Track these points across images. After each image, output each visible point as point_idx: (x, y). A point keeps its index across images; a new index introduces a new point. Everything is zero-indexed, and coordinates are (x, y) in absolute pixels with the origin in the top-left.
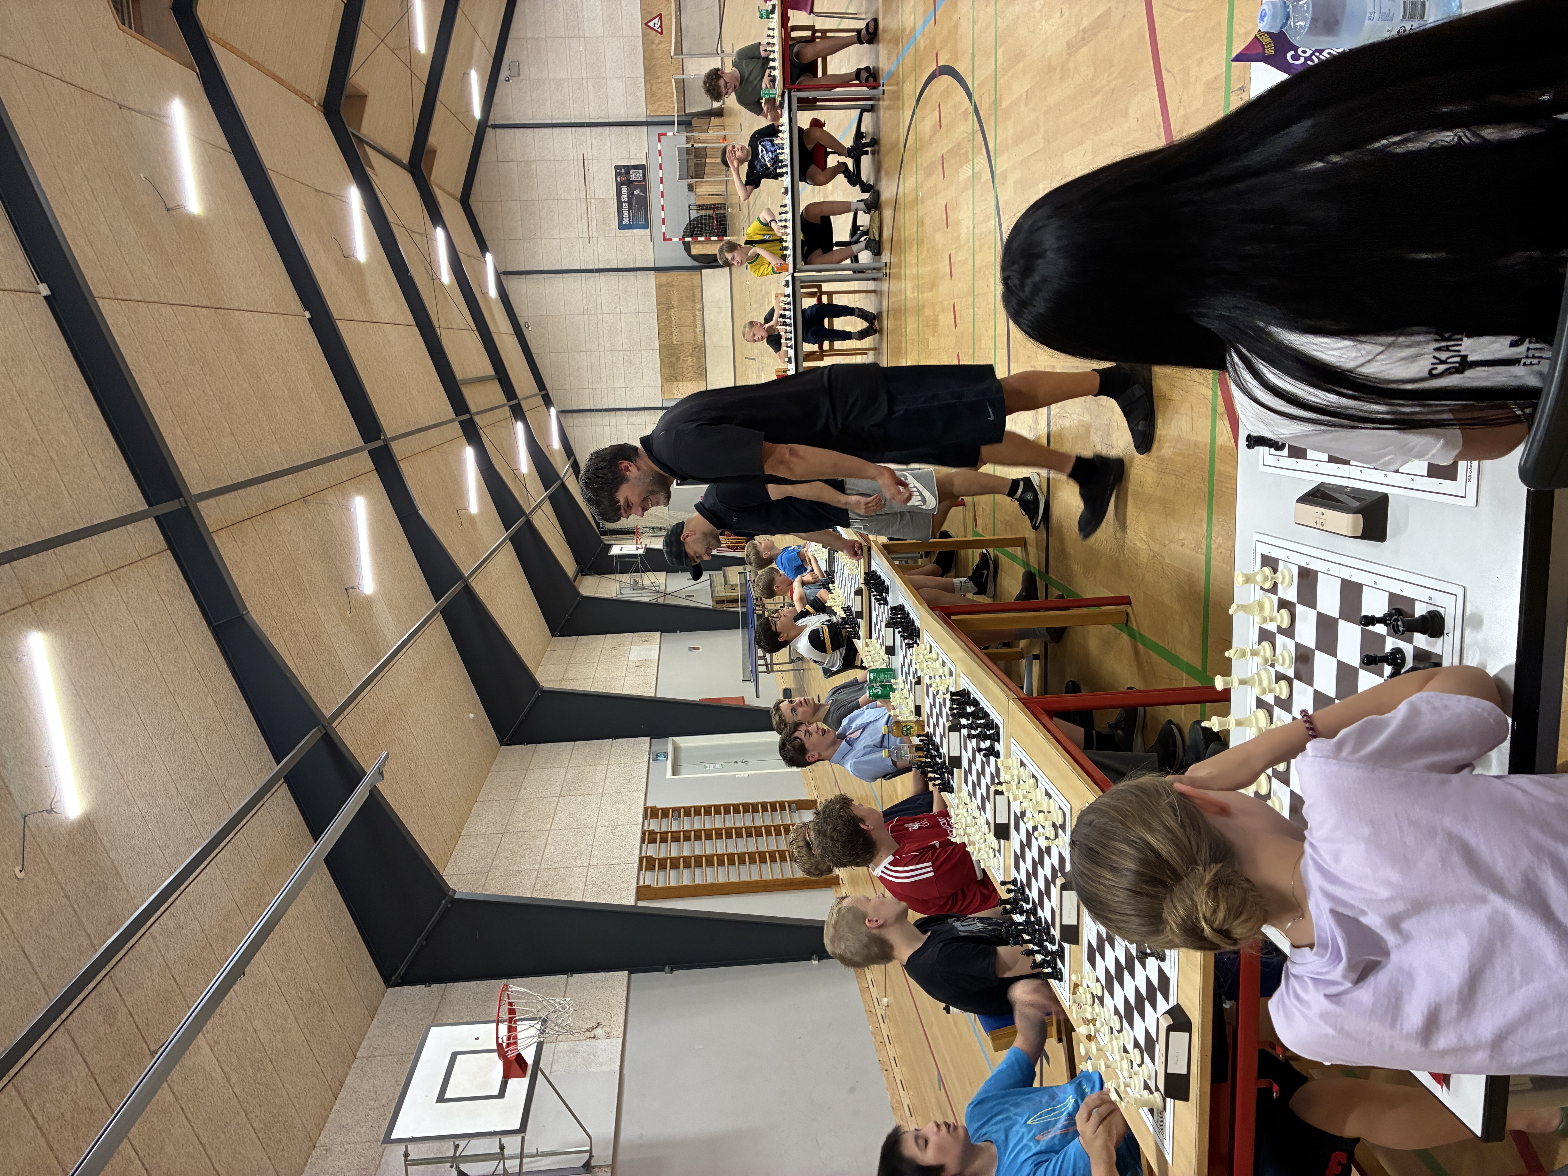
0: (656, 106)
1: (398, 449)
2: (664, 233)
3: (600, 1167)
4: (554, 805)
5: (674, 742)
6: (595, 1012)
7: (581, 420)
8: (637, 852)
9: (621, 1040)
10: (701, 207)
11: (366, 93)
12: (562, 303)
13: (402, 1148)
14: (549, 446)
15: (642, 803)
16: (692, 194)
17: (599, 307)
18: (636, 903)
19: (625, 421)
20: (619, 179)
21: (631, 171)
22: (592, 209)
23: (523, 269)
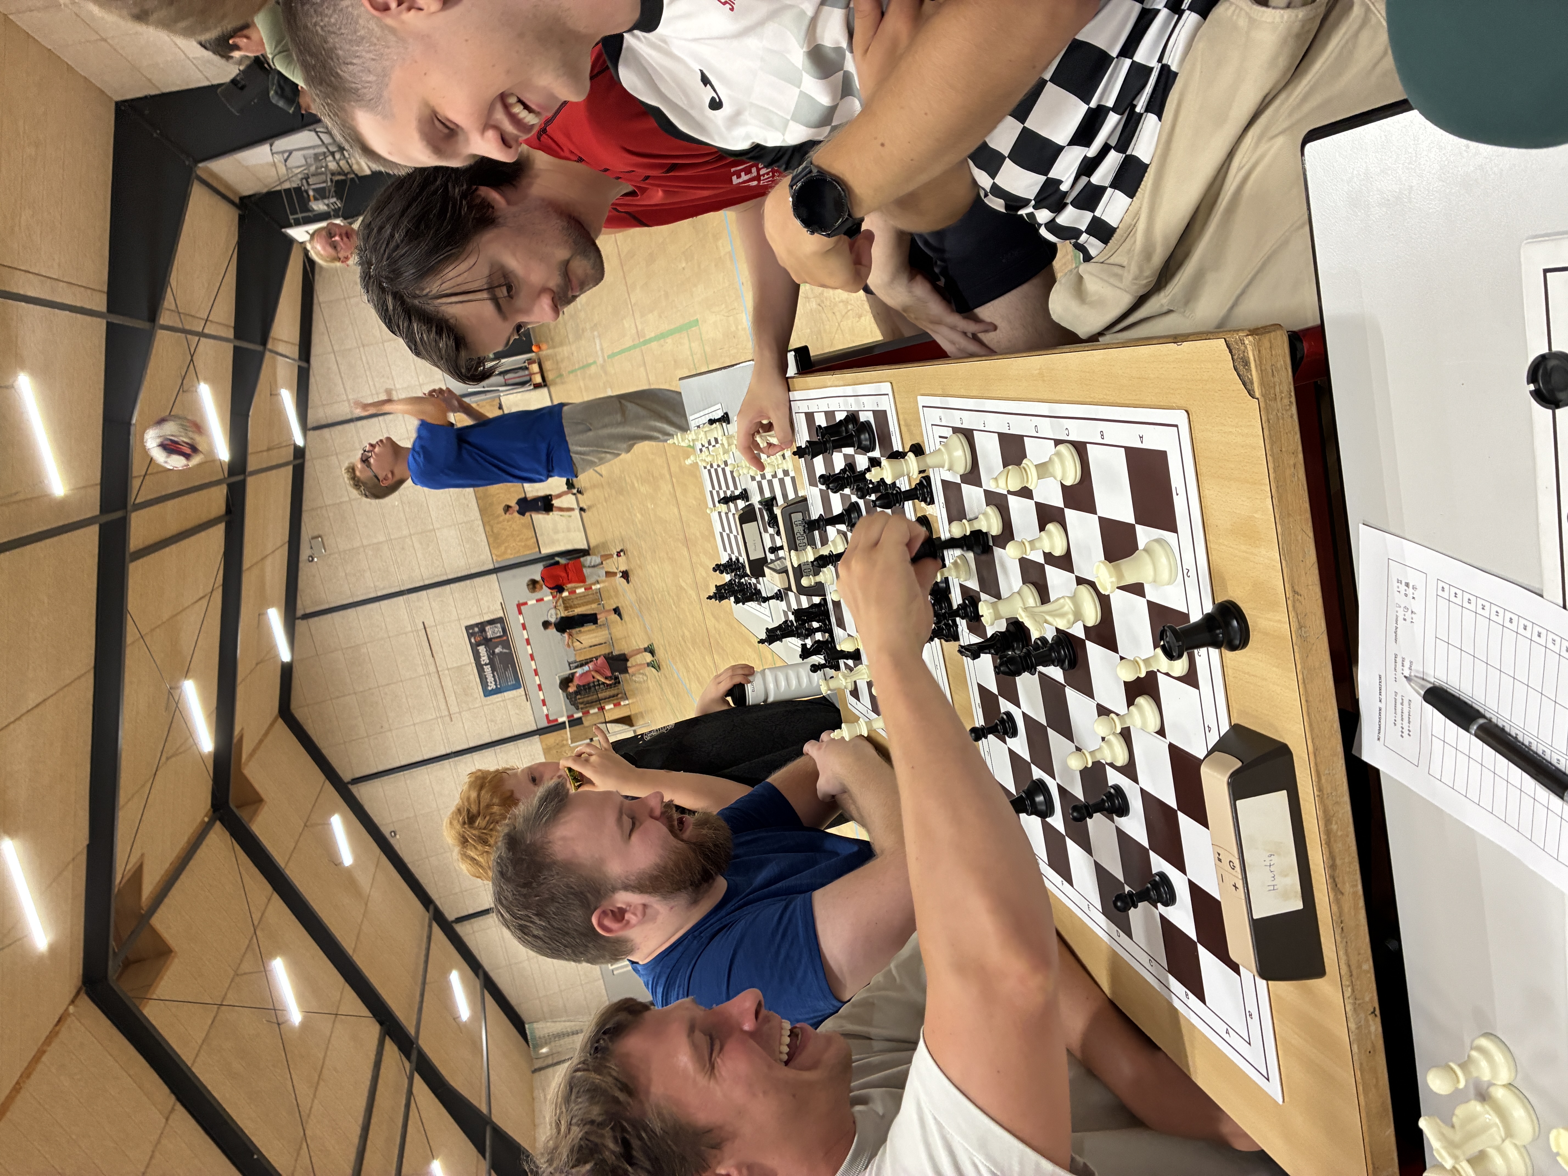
2: (547, 716)
20: (473, 640)
21: (488, 628)
22: (447, 683)
23: (375, 771)
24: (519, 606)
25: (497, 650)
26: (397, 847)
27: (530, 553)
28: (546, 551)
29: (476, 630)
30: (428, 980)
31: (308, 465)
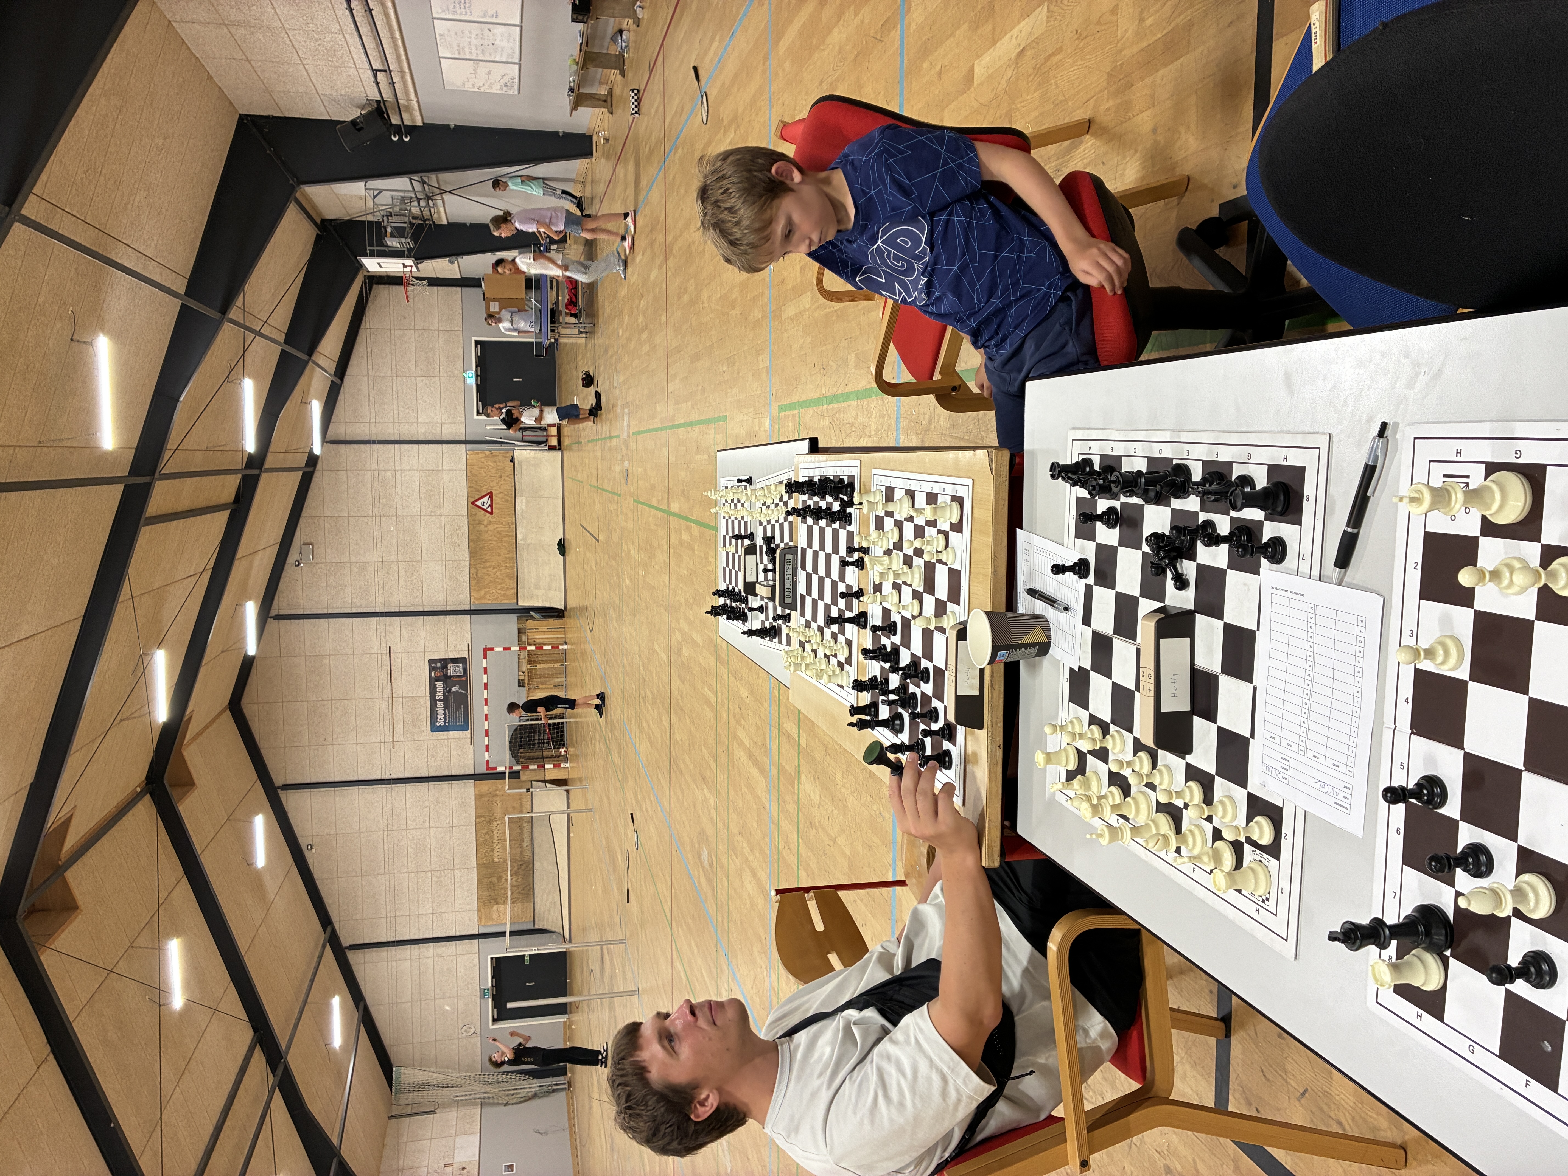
0: (482, 593)
2: (487, 762)
12: (356, 819)
17: (403, 821)
19: (430, 954)
20: (433, 674)
21: (449, 666)
22: (399, 709)
23: (308, 781)
24: (486, 650)
25: (454, 689)
26: (310, 862)
27: (508, 603)
28: (523, 603)
29: (439, 665)
30: (309, 1000)
31: (317, 474)
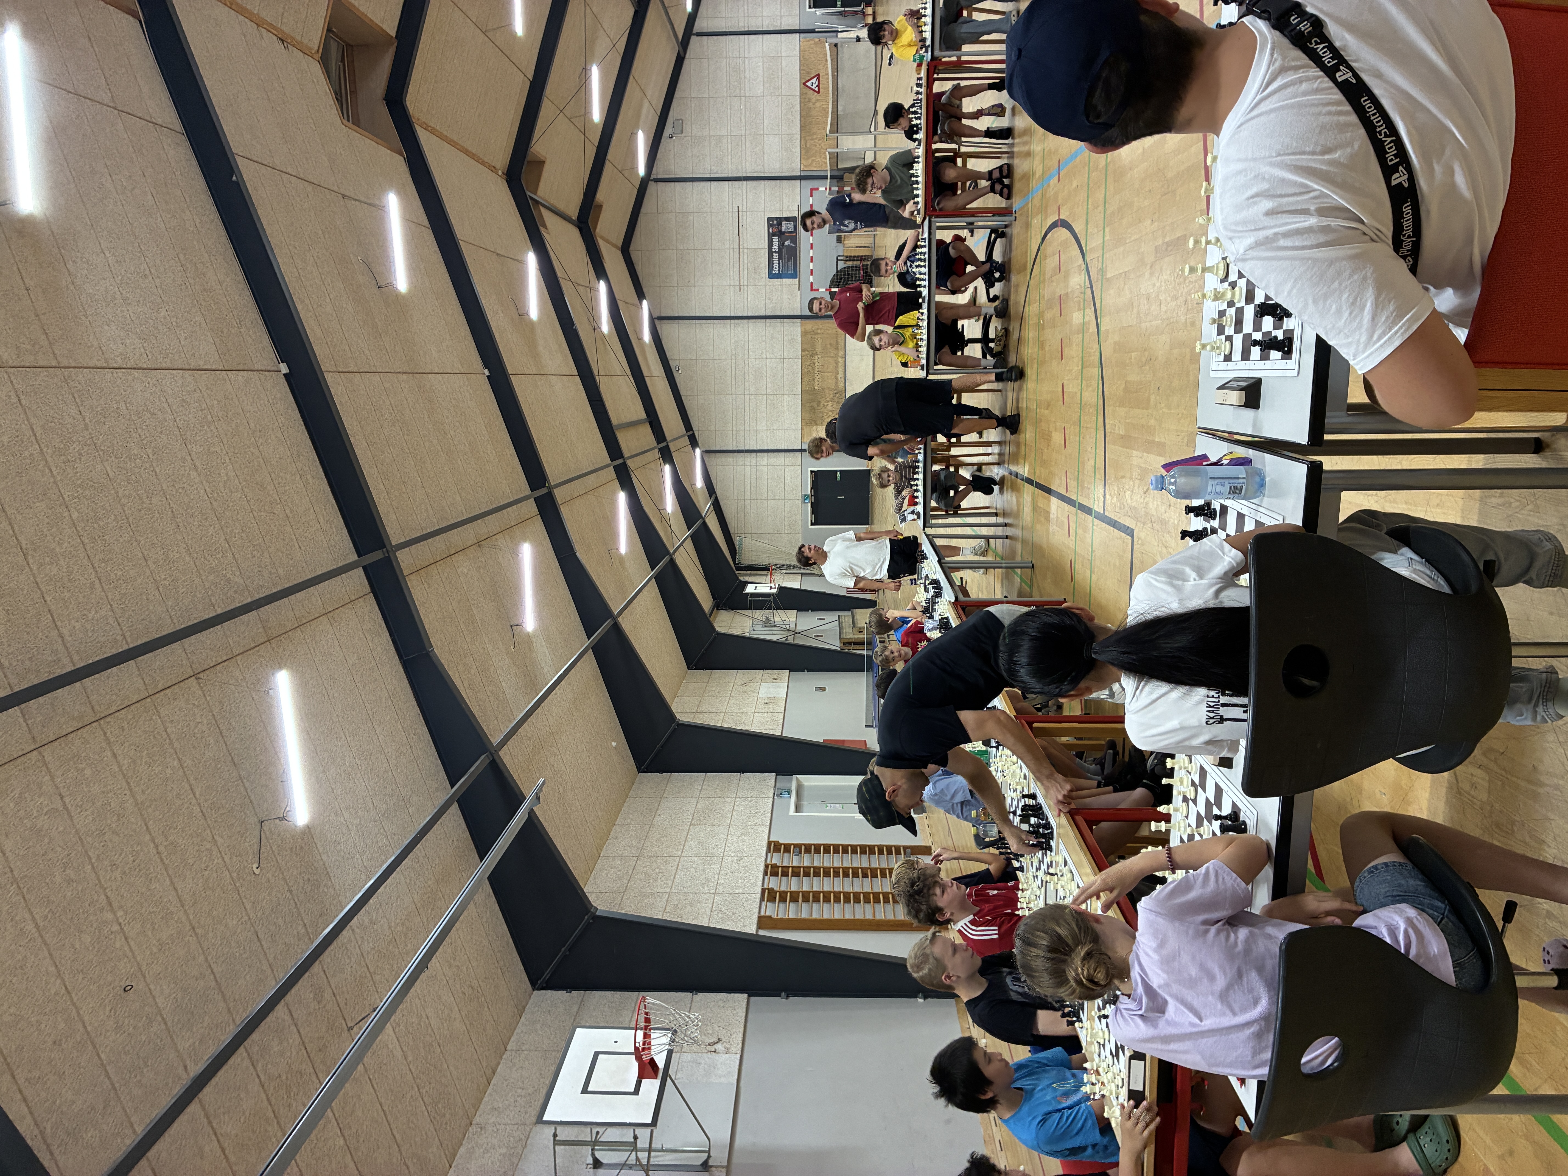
0: (810, 160)
1: (559, 494)
2: (812, 284)
3: (716, 1167)
4: (685, 833)
5: (797, 779)
6: (717, 1029)
7: (723, 459)
8: (760, 883)
9: (739, 1056)
10: (848, 258)
11: (543, 159)
12: (711, 348)
13: (550, 1130)
14: (693, 485)
15: (766, 837)
16: (840, 246)
17: (746, 352)
18: (757, 931)
19: (765, 463)
20: (770, 230)
21: (784, 223)
22: (745, 259)
23: (676, 314)
24: (812, 190)
27: (830, 170)
